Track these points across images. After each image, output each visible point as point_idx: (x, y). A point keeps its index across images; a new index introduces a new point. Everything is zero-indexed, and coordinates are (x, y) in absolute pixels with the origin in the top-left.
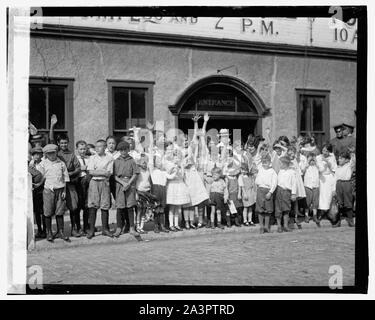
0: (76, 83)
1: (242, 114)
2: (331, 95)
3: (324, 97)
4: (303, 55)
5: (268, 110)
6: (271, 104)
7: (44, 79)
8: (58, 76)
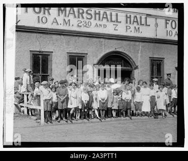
0: (53, 54)
1: (125, 68)
2: (165, 60)
3: (162, 61)
4: (153, 42)
5: (137, 66)
6: (138, 64)
7: (40, 52)
8: (46, 51)
